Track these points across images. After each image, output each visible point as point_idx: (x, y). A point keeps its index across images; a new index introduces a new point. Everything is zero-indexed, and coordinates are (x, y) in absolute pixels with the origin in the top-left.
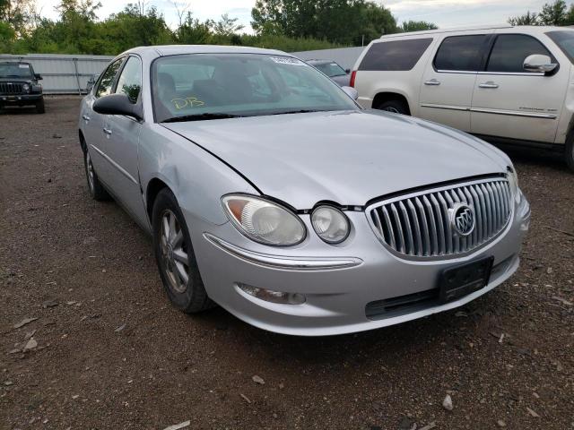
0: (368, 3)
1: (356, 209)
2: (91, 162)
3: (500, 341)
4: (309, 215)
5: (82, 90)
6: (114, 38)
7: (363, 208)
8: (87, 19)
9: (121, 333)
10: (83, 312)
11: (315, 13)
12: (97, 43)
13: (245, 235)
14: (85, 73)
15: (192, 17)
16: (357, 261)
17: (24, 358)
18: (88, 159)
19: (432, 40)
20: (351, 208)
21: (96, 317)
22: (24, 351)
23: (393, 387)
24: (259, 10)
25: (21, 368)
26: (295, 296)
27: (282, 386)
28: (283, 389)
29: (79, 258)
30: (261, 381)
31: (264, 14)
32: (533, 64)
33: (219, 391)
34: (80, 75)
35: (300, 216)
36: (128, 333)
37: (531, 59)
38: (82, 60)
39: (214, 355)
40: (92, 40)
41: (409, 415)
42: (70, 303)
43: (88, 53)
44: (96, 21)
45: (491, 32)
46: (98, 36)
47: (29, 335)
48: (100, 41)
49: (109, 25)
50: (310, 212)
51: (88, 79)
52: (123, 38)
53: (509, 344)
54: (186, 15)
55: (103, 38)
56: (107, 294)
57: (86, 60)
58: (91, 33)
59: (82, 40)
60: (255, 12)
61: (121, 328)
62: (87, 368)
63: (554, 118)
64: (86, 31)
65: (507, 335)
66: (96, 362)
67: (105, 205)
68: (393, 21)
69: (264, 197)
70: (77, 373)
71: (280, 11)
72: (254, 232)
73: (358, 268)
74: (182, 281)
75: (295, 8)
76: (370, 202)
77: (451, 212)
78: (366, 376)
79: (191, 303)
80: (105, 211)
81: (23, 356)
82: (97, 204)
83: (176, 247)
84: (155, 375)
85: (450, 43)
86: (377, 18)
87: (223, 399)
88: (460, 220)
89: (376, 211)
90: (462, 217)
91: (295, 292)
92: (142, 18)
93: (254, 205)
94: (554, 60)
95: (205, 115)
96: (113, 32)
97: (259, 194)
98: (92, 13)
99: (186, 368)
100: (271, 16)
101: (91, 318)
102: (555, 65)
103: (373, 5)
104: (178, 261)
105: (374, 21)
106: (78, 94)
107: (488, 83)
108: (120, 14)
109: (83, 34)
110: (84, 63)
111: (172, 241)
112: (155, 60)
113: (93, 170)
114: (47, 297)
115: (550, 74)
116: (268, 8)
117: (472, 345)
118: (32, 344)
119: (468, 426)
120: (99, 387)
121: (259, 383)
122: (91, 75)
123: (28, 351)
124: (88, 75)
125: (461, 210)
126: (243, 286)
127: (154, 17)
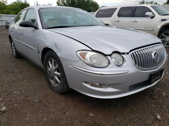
0: (91, 1)
1: (125, 54)
2: (14, 45)
3: (164, 95)
4: (110, 57)
5: (3, 25)
6: (13, 9)
7: (128, 53)
8: (4, 4)
9: (37, 102)
10: (21, 95)
11: (75, 3)
12: (8, 11)
13: (87, 64)
14: (4, 20)
15: (38, 3)
16: (128, 72)
17: (2, 114)
18: (13, 44)
19: (117, 8)
20: (124, 53)
21: (26, 97)
22: (2, 111)
23: (138, 113)
24: (59, 2)
25: (2, 118)
26: (104, 84)
27: (101, 116)
28: (101, 117)
29: (14, 77)
30: (93, 115)
31: (60, 3)
32: (148, 15)
33: (79, 120)
34: (2, 21)
35: (107, 57)
36: (40, 102)
37: (147, 13)
38: (3, 16)
39: (73, 107)
40: (6, 10)
41: (148, 123)
42: (15, 93)
43: (4, 14)
44: (7, 4)
45: (134, 6)
46: (8, 9)
47: (2, 105)
48: (8, 10)
49: (11, 6)
50: (110, 55)
51: (5, 22)
52: (16, 10)
53: (167, 96)
54: (36, 3)
55: (9, 9)
56: (28, 89)
57: (5, 16)
58: (5, 8)
59: (3, 10)
60: (57, 2)
61: (37, 100)
62: (28, 116)
63: (154, 30)
64: (4, 7)
65: (165, 94)
66: (30, 113)
67: (20, 59)
68: (98, 6)
69: (93, 51)
70: (24, 118)
71: (65, 2)
72: (90, 63)
73: (128, 74)
74: (57, 82)
75: (70, 2)
76: (130, 51)
77: (153, 54)
78: (127, 110)
79: (62, 90)
80: (20, 62)
81: (2, 113)
82: (17, 59)
83: (55, 71)
84: (54, 116)
85: (123, 9)
86: (94, 5)
87: (81, 123)
88: (155, 57)
89: (132, 54)
90: (156, 56)
91: (104, 83)
92: (22, 3)
93: (90, 54)
94: (153, 14)
95: (60, 26)
96: (12, 8)
97: (92, 50)
98: (5, 2)
99: (65, 113)
100: (63, 4)
101: (24, 97)
102: (154, 15)
103: (92, 1)
104: (55, 75)
105: (93, 6)
106: (2, 27)
107: (134, 21)
108: (14, 2)
109: (3, 8)
110: (4, 17)
111: (53, 69)
112: (39, 9)
113: (15, 48)
114: (6, 91)
115: (152, 18)
116: (61, 1)
117: (156, 97)
118: (4, 108)
119: (167, 124)
120: (34, 123)
121: (92, 116)
122: (6, 21)
123: (3, 111)
124: (5, 21)
125: (155, 54)
126: (86, 82)
127: (26, 3)
